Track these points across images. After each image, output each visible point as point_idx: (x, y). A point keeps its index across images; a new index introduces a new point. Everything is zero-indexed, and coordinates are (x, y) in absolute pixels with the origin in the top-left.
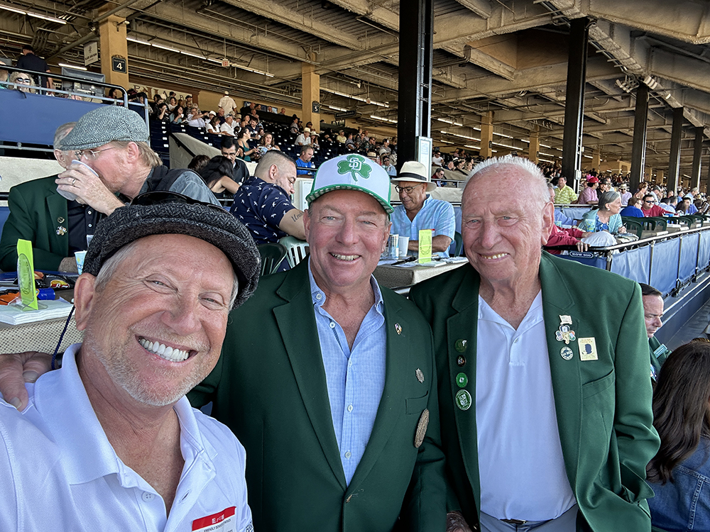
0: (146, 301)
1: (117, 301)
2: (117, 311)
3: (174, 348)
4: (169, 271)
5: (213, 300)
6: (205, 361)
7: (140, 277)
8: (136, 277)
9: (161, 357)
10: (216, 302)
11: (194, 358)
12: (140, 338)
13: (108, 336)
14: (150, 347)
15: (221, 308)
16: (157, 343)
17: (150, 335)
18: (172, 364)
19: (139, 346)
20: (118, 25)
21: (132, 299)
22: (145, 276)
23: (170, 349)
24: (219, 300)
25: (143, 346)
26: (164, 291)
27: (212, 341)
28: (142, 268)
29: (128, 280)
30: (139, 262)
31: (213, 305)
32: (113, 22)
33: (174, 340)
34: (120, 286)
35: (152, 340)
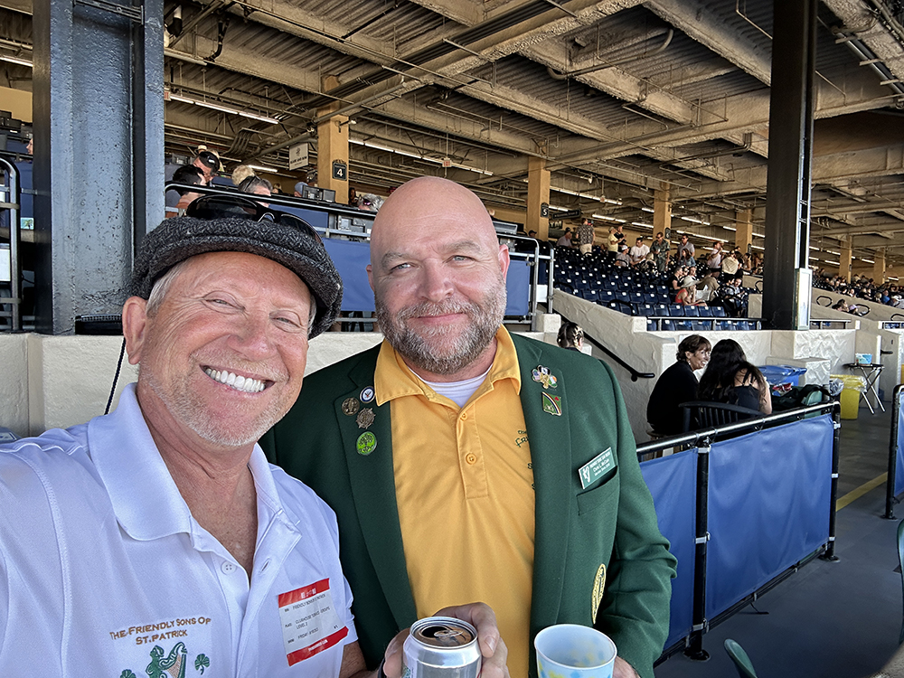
0: (207, 323)
1: (172, 325)
2: (174, 337)
3: (246, 377)
4: (233, 286)
5: (288, 321)
6: (284, 393)
7: (198, 296)
8: (193, 295)
9: (231, 388)
10: (292, 323)
11: (272, 389)
12: (205, 368)
13: (167, 367)
14: (218, 377)
15: (297, 329)
16: (225, 372)
17: (217, 364)
18: (245, 396)
19: (206, 376)
20: (341, 125)
21: (189, 322)
22: (203, 294)
23: (241, 379)
24: (294, 319)
25: (210, 375)
26: (227, 311)
27: (290, 368)
28: (199, 284)
29: (183, 299)
30: (196, 278)
31: (287, 326)
32: (335, 122)
33: (245, 367)
34: (174, 307)
35: (220, 369)
